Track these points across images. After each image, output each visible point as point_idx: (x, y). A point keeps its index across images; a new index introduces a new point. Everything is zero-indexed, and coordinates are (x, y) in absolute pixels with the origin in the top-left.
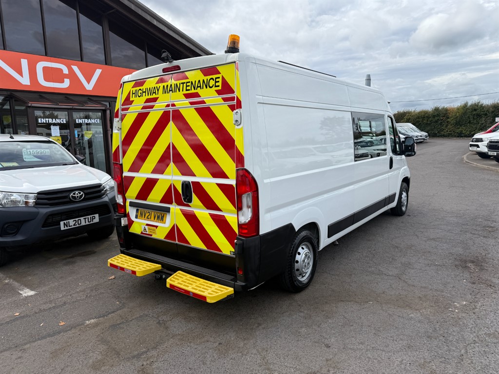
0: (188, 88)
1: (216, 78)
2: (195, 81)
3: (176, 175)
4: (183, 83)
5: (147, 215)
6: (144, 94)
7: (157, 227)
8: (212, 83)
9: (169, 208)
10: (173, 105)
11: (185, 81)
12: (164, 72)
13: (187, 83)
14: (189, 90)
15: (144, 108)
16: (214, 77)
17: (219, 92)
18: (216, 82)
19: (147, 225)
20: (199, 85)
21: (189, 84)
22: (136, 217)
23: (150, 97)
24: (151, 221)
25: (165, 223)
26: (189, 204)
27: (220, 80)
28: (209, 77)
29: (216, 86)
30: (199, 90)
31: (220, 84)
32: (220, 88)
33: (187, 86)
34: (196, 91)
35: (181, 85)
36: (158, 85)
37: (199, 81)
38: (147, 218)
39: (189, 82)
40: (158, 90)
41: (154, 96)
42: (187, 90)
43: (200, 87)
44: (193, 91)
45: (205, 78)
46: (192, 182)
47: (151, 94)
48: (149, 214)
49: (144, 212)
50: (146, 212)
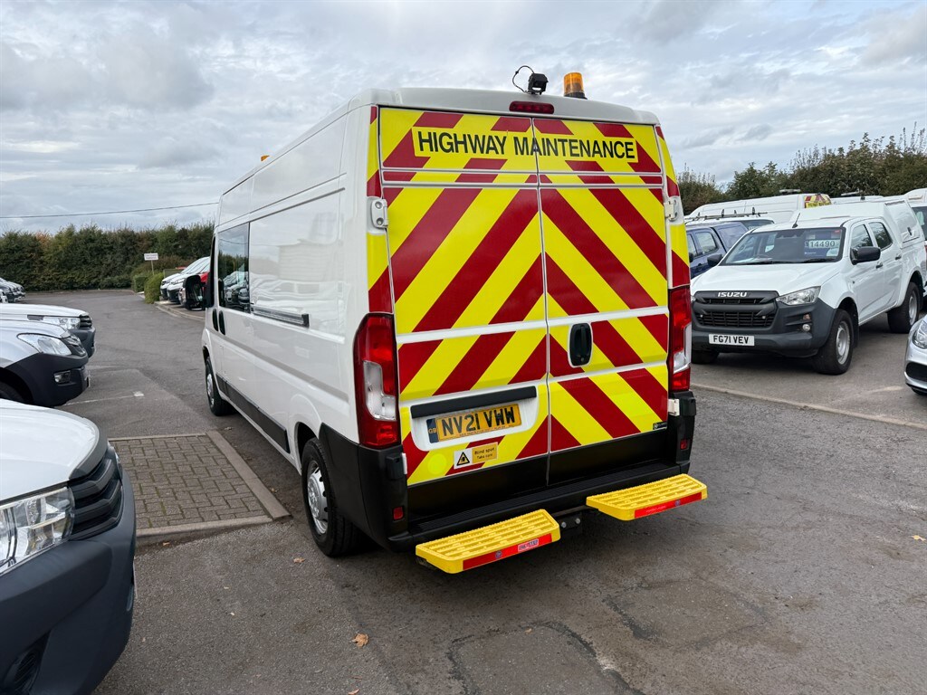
0: (574, 151)
1: (627, 144)
2: (588, 142)
3: (553, 317)
4: (563, 141)
5: (465, 423)
6: (461, 147)
7: (499, 439)
8: (621, 150)
9: (533, 389)
10: (545, 179)
11: (568, 137)
12: (511, 109)
13: (571, 141)
14: (578, 155)
15: (462, 178)
16: (624, 140)
17: (636, 167)
18: (627, 150)
19: (472, 445)
20: (597, 150)
21: (578, 144)
22: (434, 438)
23: (478, 155)
24: (482, 432)
25: (520, 424)
26: (583, 367)
27: (634, 147)
28: (614, 140)
29: (628, 157)
30: (597, 158)
31: (635, 153)
32: (636, 160)
33: (572, 147)
34: (591, 159)
35: (559, 144)
36: (501, 134)
37: (596, 143)
38: (468, 429)
39: (576, 141)
40: (502, 145)
41: (492, 155)
42: (572, 155)
43: (599, 152)
44: (585, 158)
45: (608, 140)
46: (593, 324)
47: (482, 152)
48: (470, 419)
49: (455, 419)
50: (461, 418)
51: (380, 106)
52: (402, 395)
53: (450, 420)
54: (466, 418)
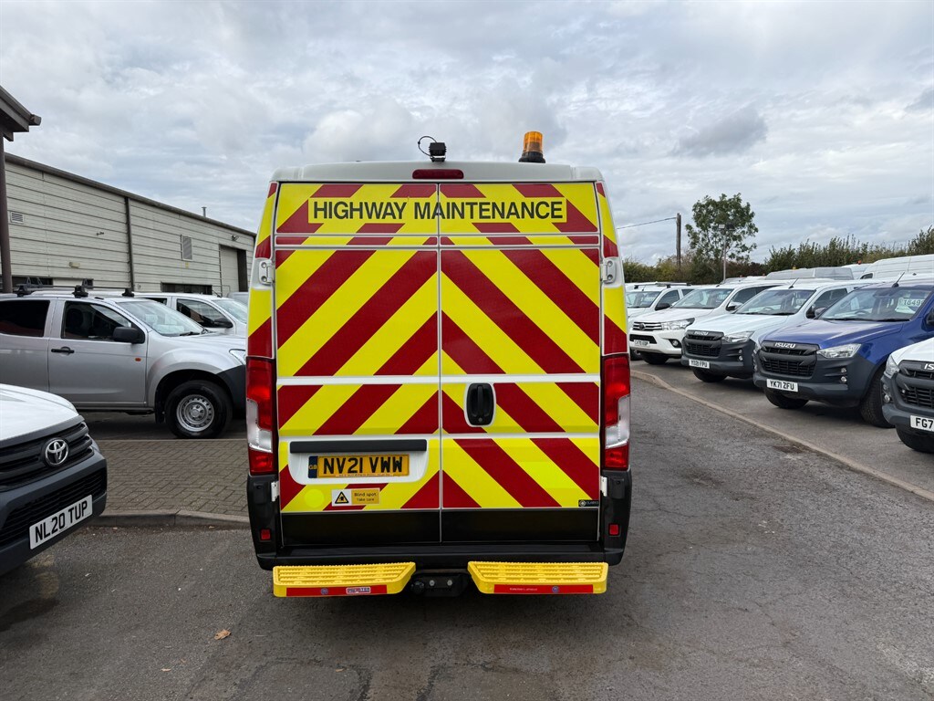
0: (484, 214)
1: (553, 203)
2: (503, 204)
3: (448, 374)
4: (472, 204)
5: (348, 465)
6: (356, 214)
7: (382, 486)
8: (543, 210)
9: (425, 442)
10: (446, 241)
11: (479, 200)
12: (414, 177)
13: (481, 204)
14: (489, 217)
15: (354, 241)
16: (549, 200)
17: (561, 227)
18: (553, 210)
19: (350, 486)
20: (513, 211)
21: (490, 207)
22: (313, 474)
23: (374, 220)
24: (364, 476)
25: (408, 474)
26: (484, 427)
27: (564, 207)
28: (536, 200)
29: (553, 216)
30: (513, 220)
31: (564, 213)
32: (564, 220)
33: (481, 210)
34: (505, 220)
35: (467, 208)
36: (400, 201)
37: (513, 204)
38: (350, 471)
39: (489, 204)
40: (400, 211)
41: (389, 220)
42: (481, 217)
43: (516, 213)
44: (498, 219)
45: (528, 201)
46: (495, 385)
47: (378, 217)
48: (353, 462)
49: (338, 460)
50: (344, 460)
51: (281, 183)
52: (282, 430)
53: (333, 460)
54: (350, 460)
